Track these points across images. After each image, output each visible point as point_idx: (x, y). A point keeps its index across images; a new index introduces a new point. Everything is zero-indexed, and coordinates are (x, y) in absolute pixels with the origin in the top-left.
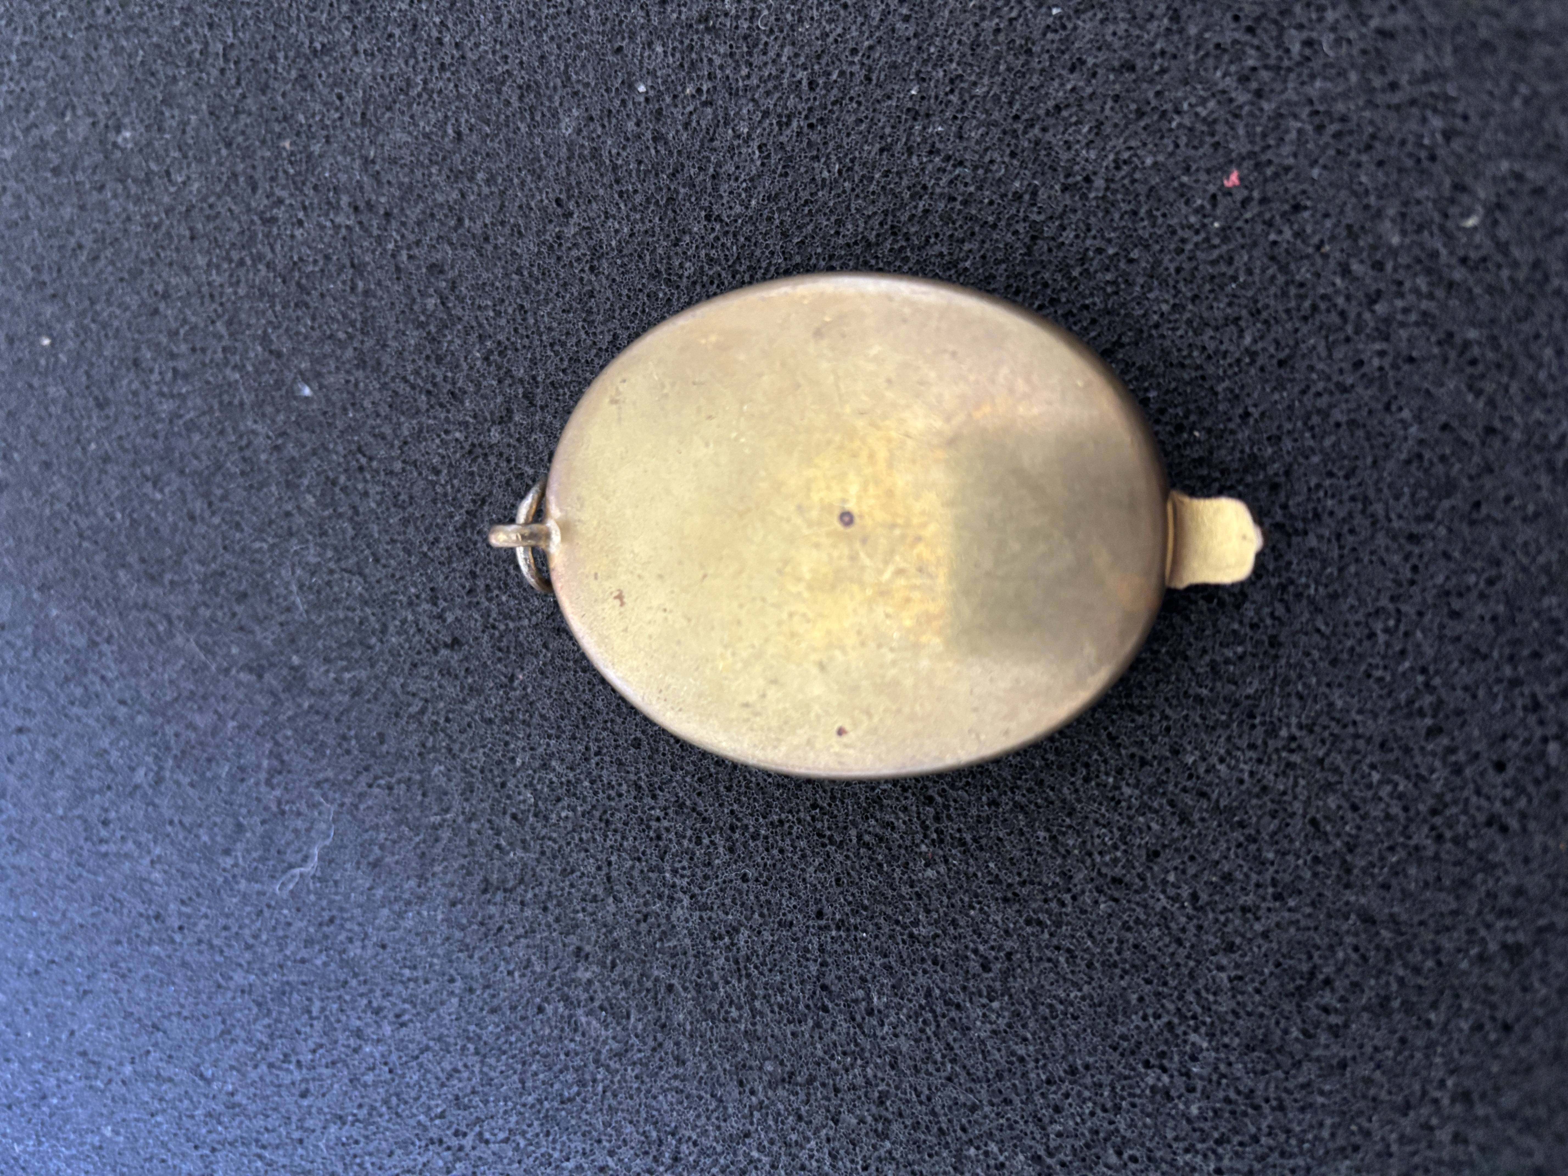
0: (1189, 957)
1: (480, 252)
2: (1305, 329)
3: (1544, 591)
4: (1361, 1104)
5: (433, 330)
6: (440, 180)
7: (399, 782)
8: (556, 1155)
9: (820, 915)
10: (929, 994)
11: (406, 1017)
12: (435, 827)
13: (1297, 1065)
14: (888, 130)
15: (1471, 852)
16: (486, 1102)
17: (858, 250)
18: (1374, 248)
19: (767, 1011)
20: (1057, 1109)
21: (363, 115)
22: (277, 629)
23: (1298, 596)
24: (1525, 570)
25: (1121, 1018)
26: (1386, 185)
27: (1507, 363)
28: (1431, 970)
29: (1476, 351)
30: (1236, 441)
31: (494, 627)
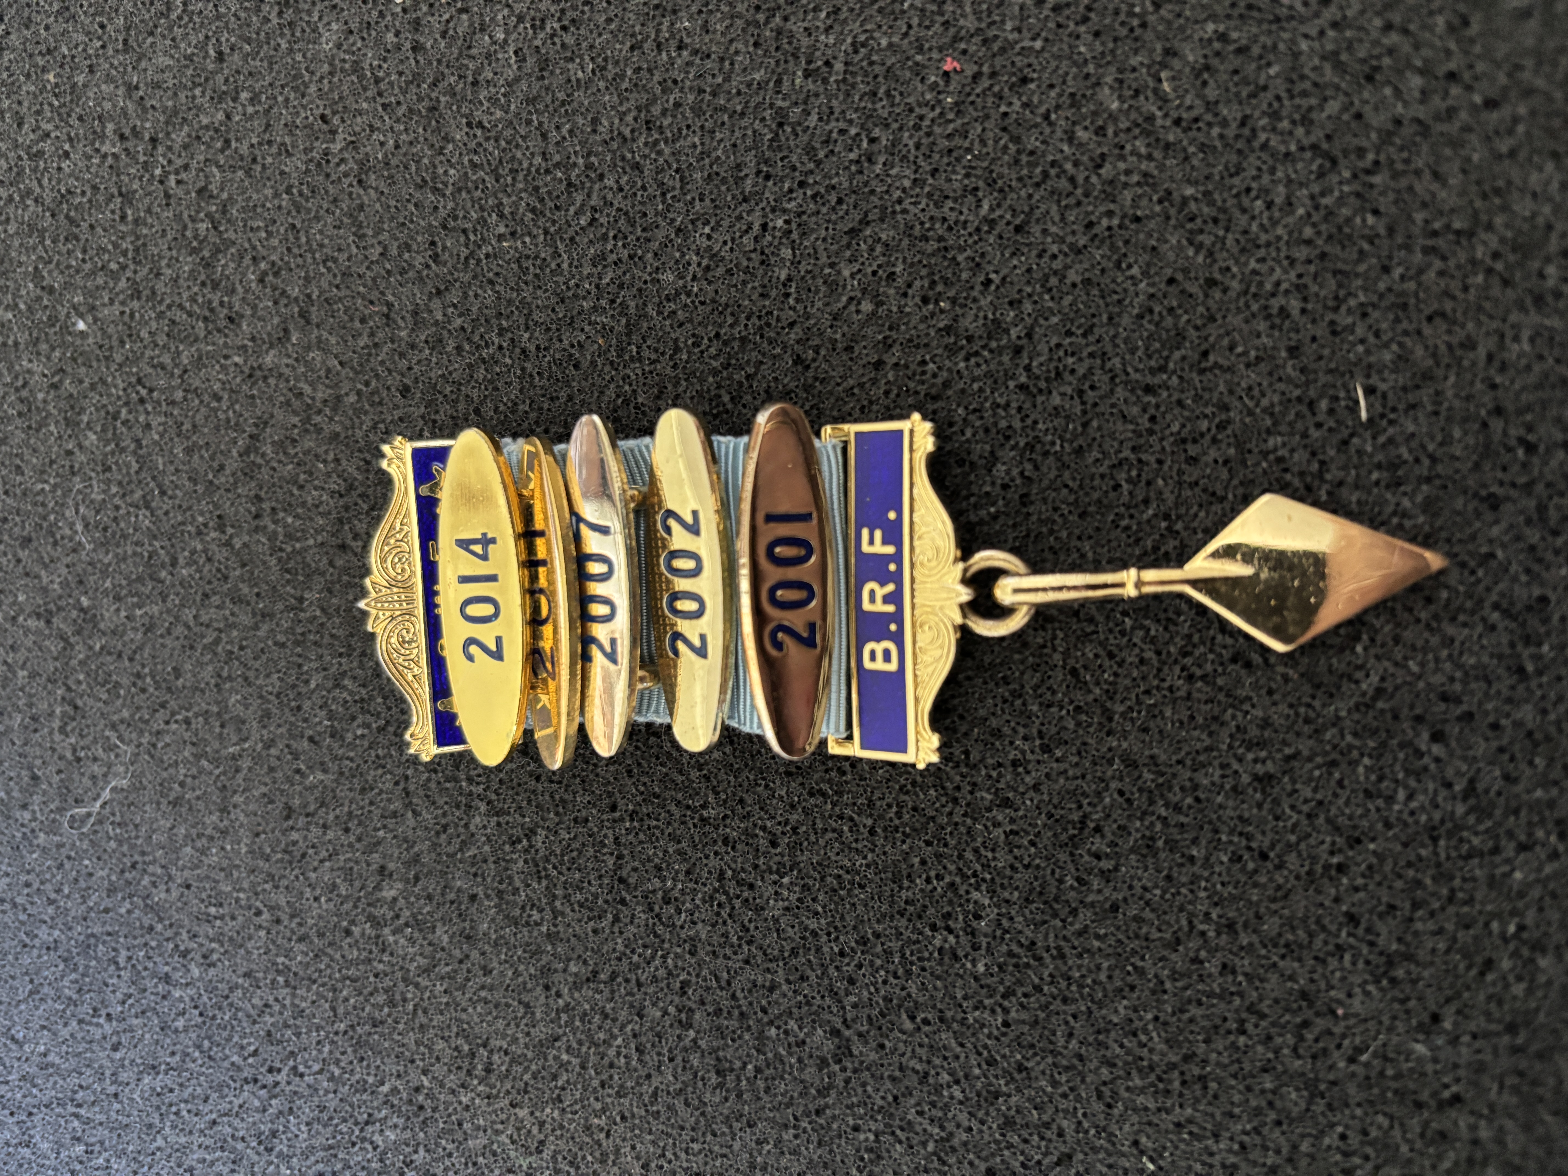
0: (965, 815)
1: (248, 172)
2: (1037, 197)
3: (1269, 432)
4: (1135, 944)
5: (206, 253)
6: (203, 101)
7: (197, 715)
8: (371, 1080)
9: (614, 808)
10: (721, 876)
11: (215, 957)
12: (234, 758)
13: (1074, 912)
14: (638, 28)
15: (1221, 689)
16: (298, 1035)
17: (614, 145)
18: (1095, 114)
19: (568, 910)
20: (852, 981)
21: (125, 41)
22: (64, 571)
23: (1046, 454)
24: (1250, 413)
25: (906, 883)
26: (1103, 53)
27: (1221, 216)
28: (1190, 807)
29: (1193, 206)
30: (979, 309)
31: (281, 550)
